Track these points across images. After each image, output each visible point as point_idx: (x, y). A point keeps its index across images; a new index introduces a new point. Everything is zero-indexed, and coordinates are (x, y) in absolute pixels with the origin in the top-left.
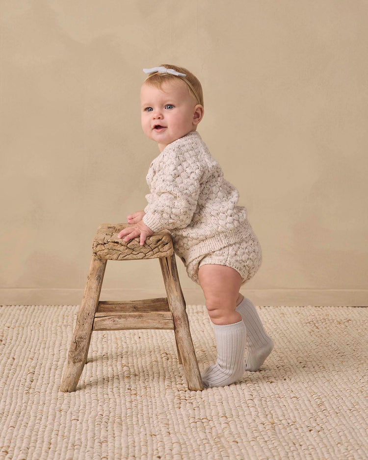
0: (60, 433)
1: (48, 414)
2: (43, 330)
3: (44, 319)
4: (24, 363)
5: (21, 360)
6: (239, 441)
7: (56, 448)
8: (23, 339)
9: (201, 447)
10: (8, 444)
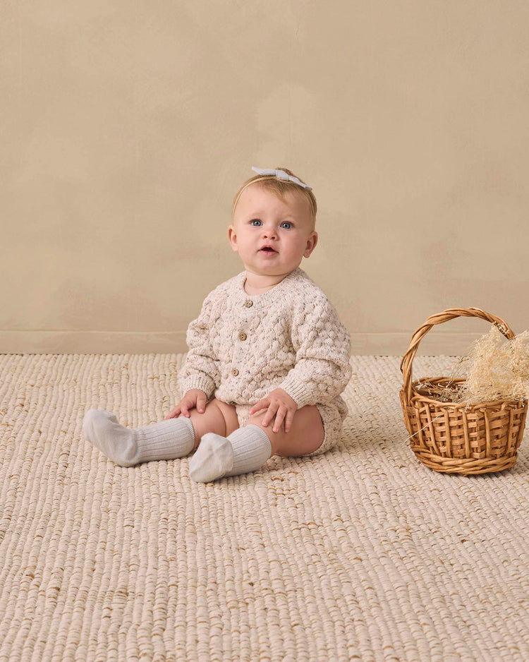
0: (108, 546)
1: (90, 516)
2: (80, 390)
3: (80, 375)
4: (55, 437)
5: (50, 434)
6: (363, 558)
7: (103, 569)
8: (53, 402)
9: (310, 567)
10: (34, 564)
